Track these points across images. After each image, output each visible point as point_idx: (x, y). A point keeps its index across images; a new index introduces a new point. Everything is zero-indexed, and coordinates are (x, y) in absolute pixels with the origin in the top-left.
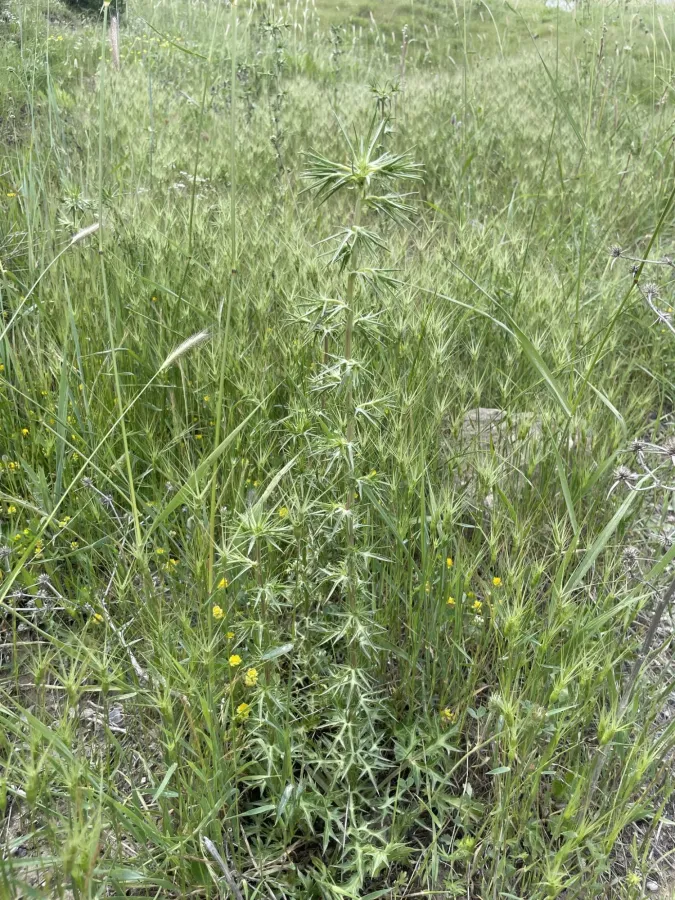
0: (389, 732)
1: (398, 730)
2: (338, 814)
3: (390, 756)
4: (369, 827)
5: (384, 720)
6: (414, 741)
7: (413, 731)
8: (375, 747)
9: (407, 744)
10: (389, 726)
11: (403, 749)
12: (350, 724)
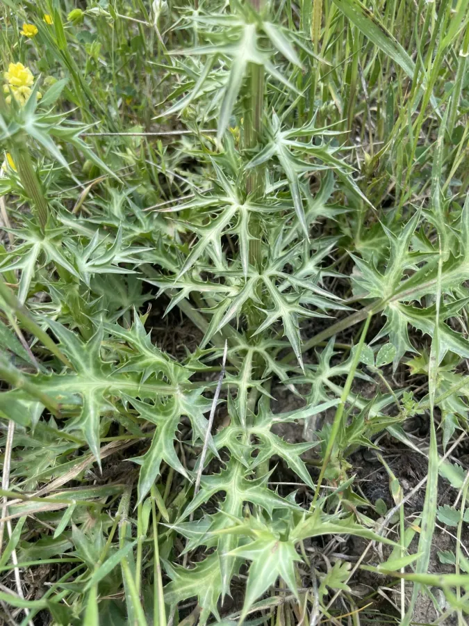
0: (347, 242)
1: (363, 238)
2: (201, 402)
3: (342, 288)
4: (274, 430)
5: (338, 217)
6: (401, 260)
7: (403, 238)
8: (310, 267)
9: (381, 267)
10: (347, 231)
11: (372, 276)
12: (245, 208)
